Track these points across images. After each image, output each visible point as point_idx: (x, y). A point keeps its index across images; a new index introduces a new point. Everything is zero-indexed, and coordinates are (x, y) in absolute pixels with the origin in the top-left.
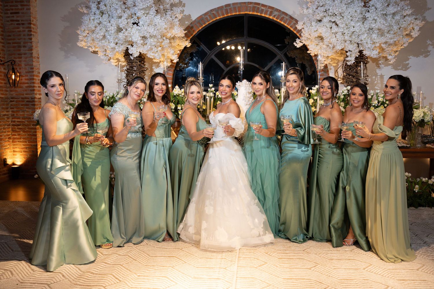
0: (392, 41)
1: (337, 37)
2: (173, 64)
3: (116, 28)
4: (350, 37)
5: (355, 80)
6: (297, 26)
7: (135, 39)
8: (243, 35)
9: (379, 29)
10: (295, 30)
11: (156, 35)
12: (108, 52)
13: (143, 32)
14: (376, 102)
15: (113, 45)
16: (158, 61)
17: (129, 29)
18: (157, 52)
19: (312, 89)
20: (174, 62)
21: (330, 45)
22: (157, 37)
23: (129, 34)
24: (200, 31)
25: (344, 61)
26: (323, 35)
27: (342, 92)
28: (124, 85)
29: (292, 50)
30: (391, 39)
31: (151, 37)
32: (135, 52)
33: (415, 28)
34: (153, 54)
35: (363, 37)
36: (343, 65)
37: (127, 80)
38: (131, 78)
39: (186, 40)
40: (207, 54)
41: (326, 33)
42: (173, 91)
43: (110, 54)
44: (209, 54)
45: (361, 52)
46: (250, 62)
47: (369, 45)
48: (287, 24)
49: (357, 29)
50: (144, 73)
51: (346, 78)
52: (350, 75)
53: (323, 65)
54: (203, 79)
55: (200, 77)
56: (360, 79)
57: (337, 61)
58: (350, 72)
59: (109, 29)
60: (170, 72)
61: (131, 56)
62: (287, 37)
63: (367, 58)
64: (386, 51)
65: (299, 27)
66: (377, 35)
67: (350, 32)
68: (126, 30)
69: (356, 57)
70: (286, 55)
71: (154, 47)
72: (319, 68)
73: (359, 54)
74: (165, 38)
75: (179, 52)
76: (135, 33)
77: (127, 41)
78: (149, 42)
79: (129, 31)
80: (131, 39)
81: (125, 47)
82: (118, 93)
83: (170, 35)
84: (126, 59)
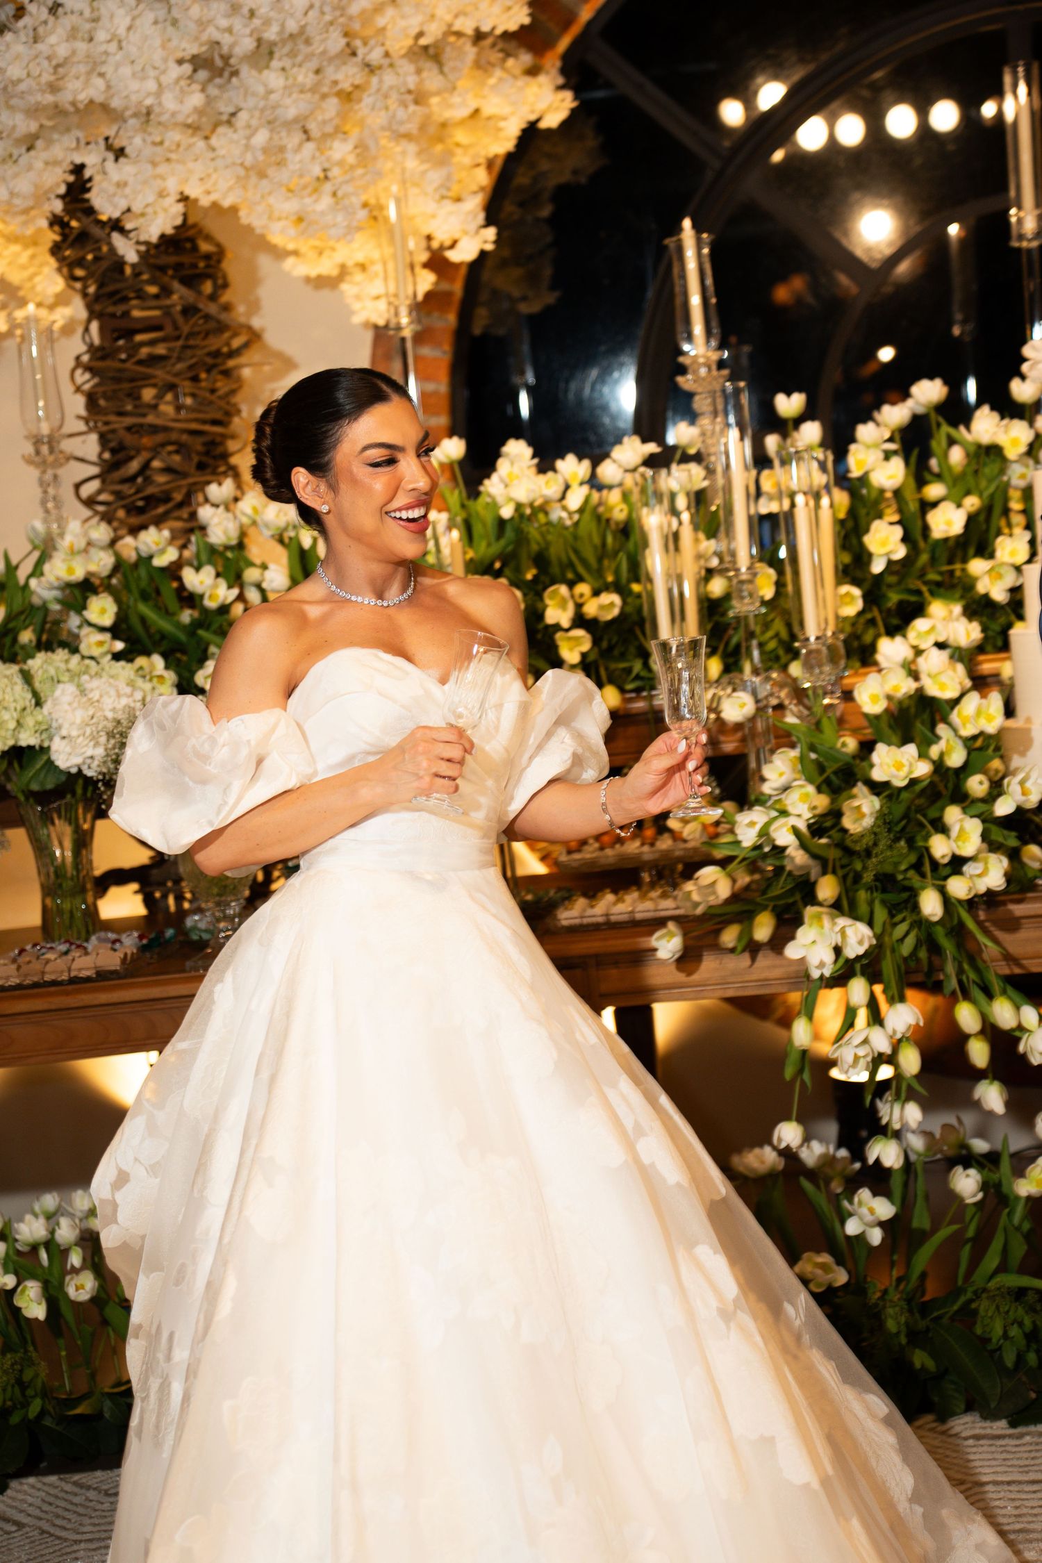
2: (445, 286)
7: (134, 85)
11: (300, 32)
16: (326, 267)
18: (325, 176)
20: (454, 256)
22: (317, 48)
23: (82, 46)
28: (77, 486)
31: (264, 52)
32: (151, 198)
34: (290, 206)
37: (104, 440)
38: (129, 421)
39: (533, 71)
42: (493, 486)
50: (227, 373)
55: (691, 347)
60: (425, 350)
61: (114, 239)
71: (298, 137)
74: (376, 56)
75: (483, 178)
76: (129, 28)
77: (73, 104)
78: (251, 102)
79: (74, 19)
80: (99, 83)
81: (56, 163)
82: (45, 550)
83: (414, 23)
84: (79, 272)
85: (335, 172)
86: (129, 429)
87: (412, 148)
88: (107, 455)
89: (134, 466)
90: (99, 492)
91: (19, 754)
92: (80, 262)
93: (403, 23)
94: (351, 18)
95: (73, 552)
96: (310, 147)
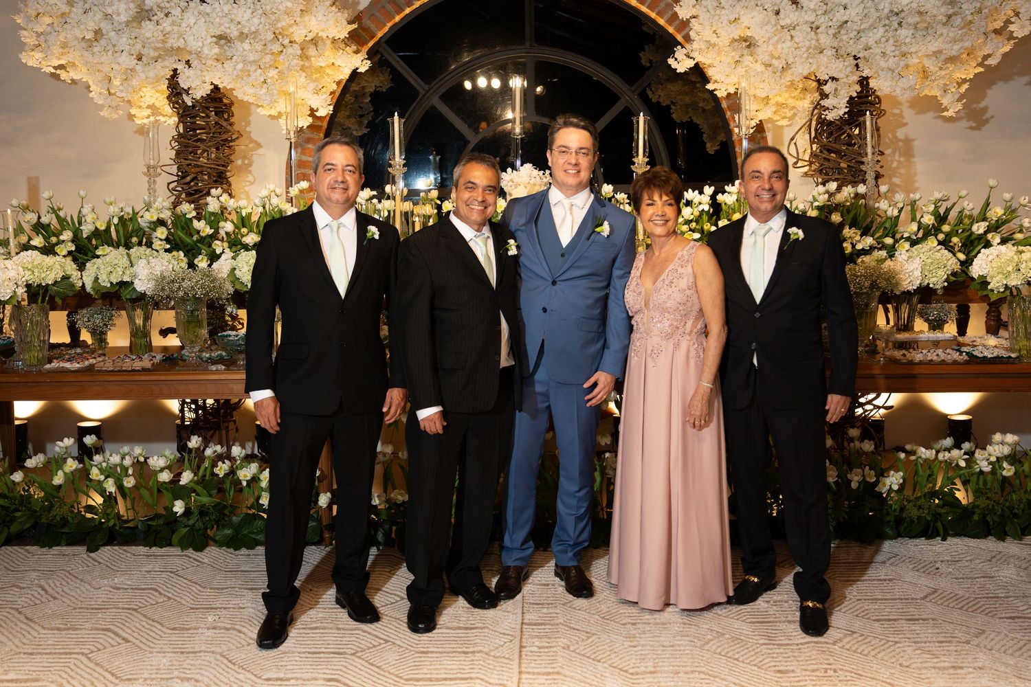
0: (954, 49)
1: (796, 39)
2: (319, 123)
3: (132, 5)
4: (835, 36)
5: (845, 166)
6: (677, 9)
7: (194, 43)
8: (521, 41)
9: (920, 13)
10: (670, 25)
11: (256, 32)
12: (116, 82)
13: (218, 20)
14: (914, 227)
15: (127, 61)
16: (274, 112)
17: (176, 12)
18: (265, 82)
19: (724, 192)
20: (318, 114)
21: (776, 63)
23: (176, 28)
24: (398, 28)
25: (813, 111)
26: (756, 33)
27: (811, 199)
28: (169, 184)
29: (662, 84)
30: (955, 41)
31: (243, 36)
32: (199, 83)
33: (1022, 11)
34: (252, 91)
35: (871, 38)
36: (811, 120)
37: (179, 168)
38: (188, 162)
39: (357, 52)
40: (417, 93)
41: (766, 27)
43: (121, 88)
44: (423, 92)
45: (864, 82)
46: (542, 116)
47: (891, 62)
48: (647, 8)
49: (853, 13)
50: (229, 147)
51: (819, 159)
52: (830, 151)
53: (753, 123)
54: (404, 165)
55: (394, 158)
56: (864, 160)
57: (792, 112)
58: (830, 142)
59: (109, 11)
60: (310, 146)
61: (185, 96)
62: (646, 47)
63: (880, 102)
64: (934, 81)
65: (683, 12)
66: (912, 31)
67: (835, 23)
68: (167, 15)
69: (851, 98)
70: (644, 97)
71: (255, 67)
72: (744, 129)
73: (858, 88)
74: (286, 42)
75: (334, 87)
76: (194, 24)
77: (172, 48)
78: (238, 53)
79: (174, 18)
80: (183, 42)
81: (166, 67)
82: (148, 207)
83: (304, 32)
84: (176, 106)
85: (269, 81)
86: (188, 165)
87: (304, 74)
88: (180, 174)
89: (188, 179)
90: (176, 187)
91: (123, 284)
92: (177, 103)
93: (299, 32)
94: (277, 29)
95: (157, 209)
96: (259, 71)
